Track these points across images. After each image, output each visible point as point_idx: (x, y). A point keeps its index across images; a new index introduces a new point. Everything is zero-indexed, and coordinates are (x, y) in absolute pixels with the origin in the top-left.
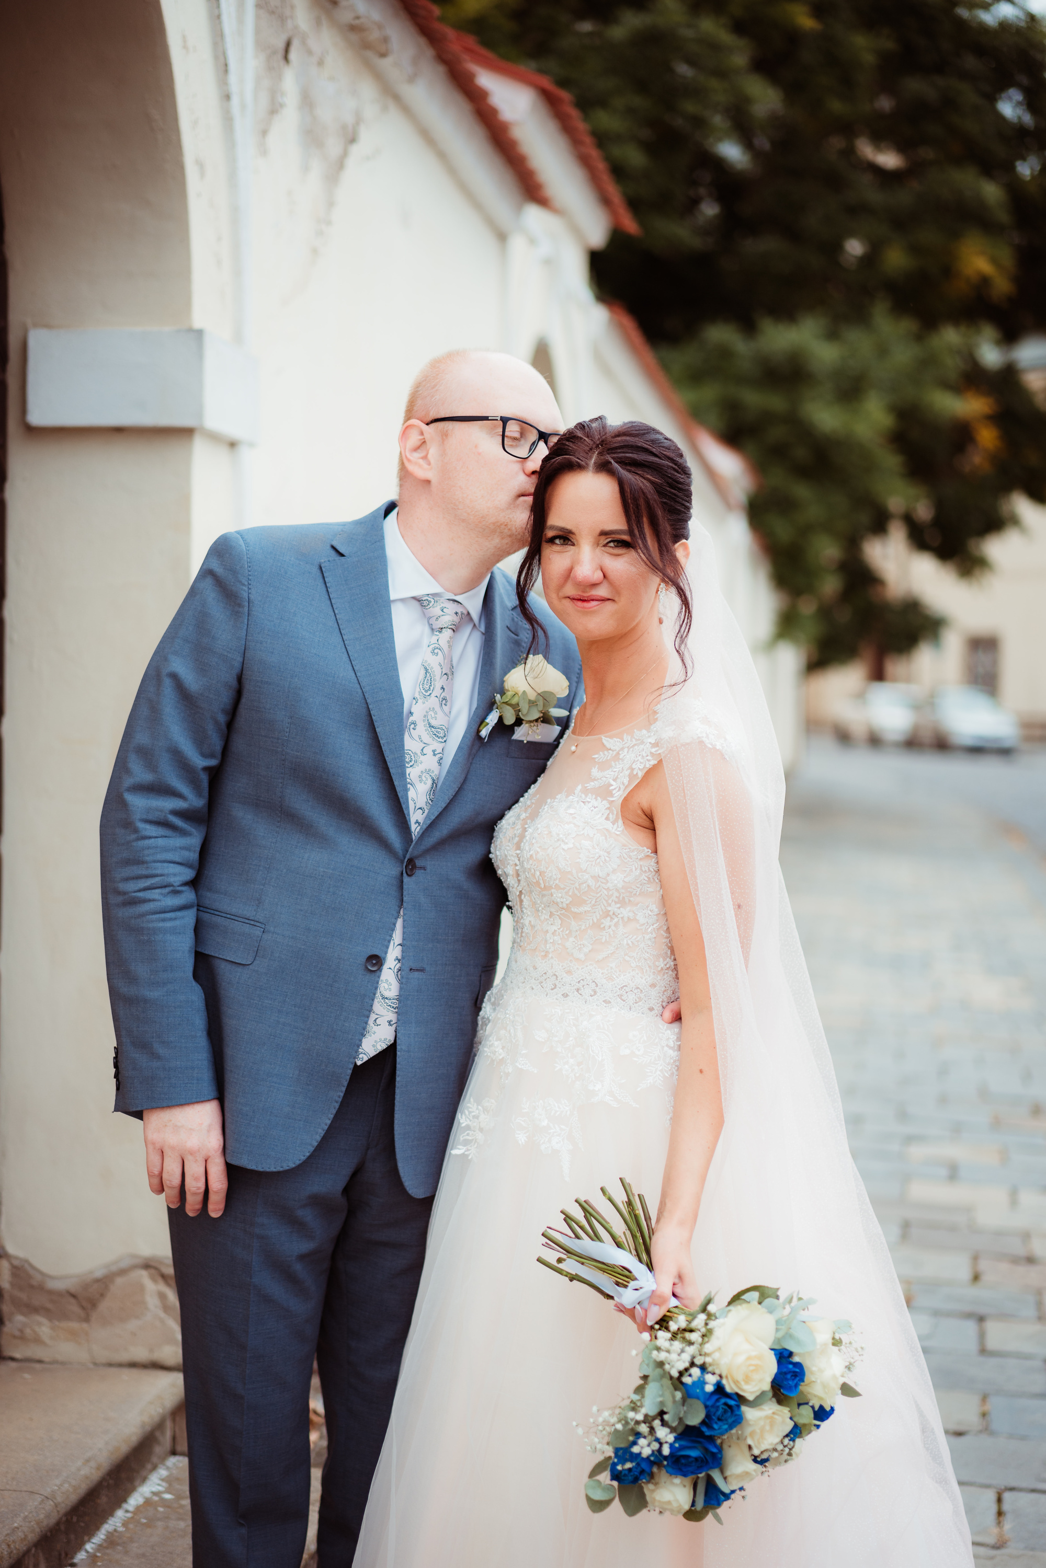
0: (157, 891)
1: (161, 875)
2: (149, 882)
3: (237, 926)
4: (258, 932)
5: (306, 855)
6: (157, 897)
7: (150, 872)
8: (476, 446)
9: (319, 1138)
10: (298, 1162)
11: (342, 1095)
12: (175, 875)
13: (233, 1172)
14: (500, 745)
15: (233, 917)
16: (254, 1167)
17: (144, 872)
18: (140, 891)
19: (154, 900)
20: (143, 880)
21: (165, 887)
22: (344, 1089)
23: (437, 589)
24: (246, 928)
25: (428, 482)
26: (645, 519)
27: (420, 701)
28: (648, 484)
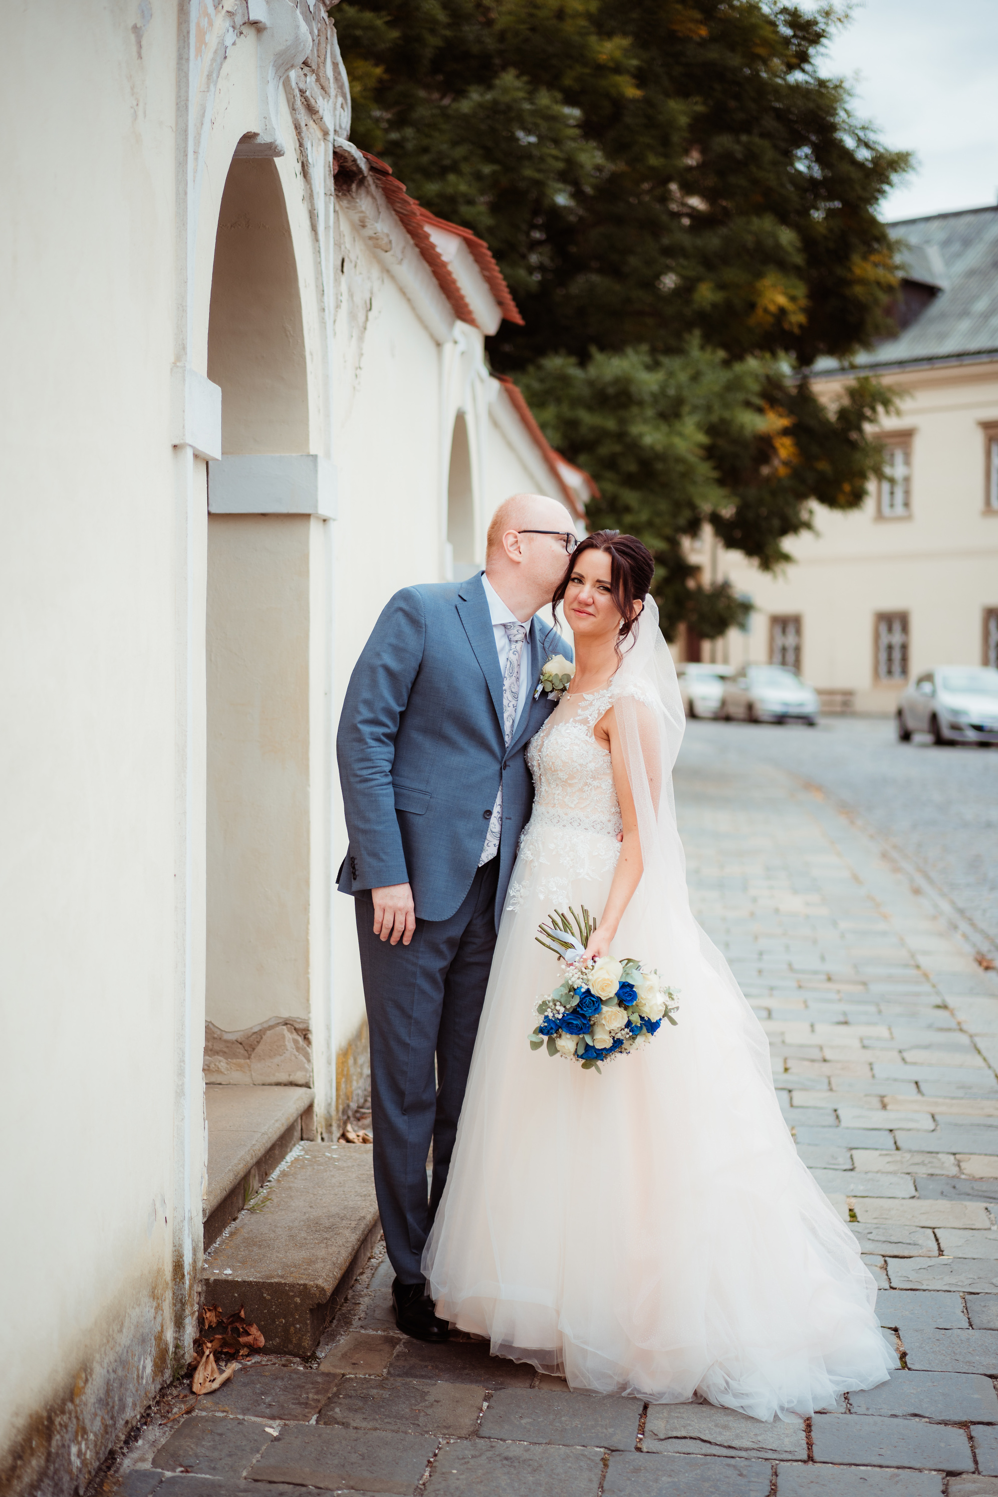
0: (378, 774)
1: (378, 767)
2: (374, 770)
3: (416, 795)
4: (428, 798)
5: (453, 758)
6: (378, 777)
7: (374, 765)
8: (551, 547)
9: (460, 905)
10: (449, 917)
11: (472, 882)
12: (386, 766)
13: (418, 921)
14: (542, 701)
15: (413, 790)
16: (427, 919)
17: (372, 765)
18: (369, 775)
19: (377, 779)
20: (371, 769)
21: (382, 772)
22: (473, 879)
23: (515, 620)
24: (421, 796)
25: (518, 563)
26: (621, 581)
27: (508, 679)
28: (627, 564)
